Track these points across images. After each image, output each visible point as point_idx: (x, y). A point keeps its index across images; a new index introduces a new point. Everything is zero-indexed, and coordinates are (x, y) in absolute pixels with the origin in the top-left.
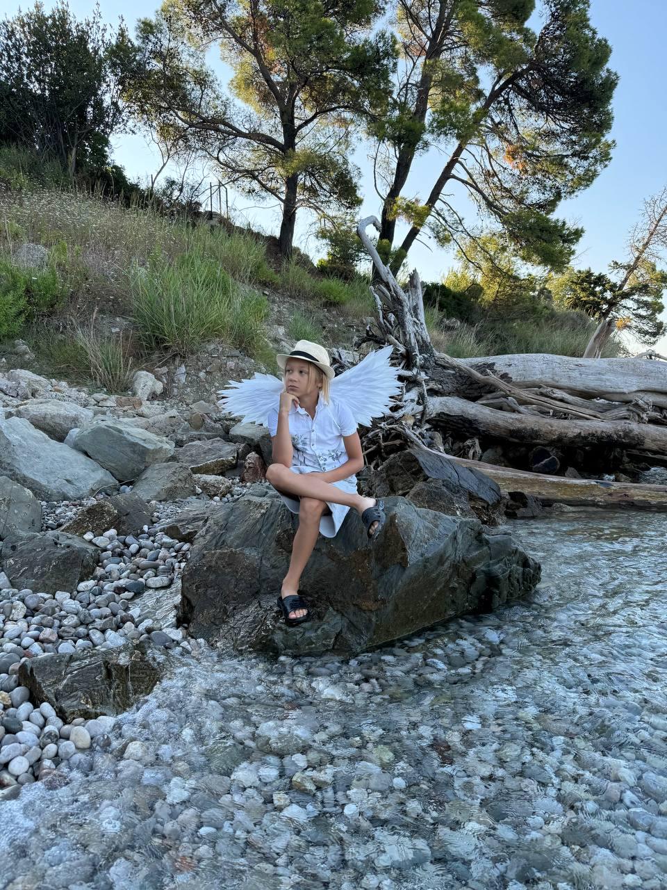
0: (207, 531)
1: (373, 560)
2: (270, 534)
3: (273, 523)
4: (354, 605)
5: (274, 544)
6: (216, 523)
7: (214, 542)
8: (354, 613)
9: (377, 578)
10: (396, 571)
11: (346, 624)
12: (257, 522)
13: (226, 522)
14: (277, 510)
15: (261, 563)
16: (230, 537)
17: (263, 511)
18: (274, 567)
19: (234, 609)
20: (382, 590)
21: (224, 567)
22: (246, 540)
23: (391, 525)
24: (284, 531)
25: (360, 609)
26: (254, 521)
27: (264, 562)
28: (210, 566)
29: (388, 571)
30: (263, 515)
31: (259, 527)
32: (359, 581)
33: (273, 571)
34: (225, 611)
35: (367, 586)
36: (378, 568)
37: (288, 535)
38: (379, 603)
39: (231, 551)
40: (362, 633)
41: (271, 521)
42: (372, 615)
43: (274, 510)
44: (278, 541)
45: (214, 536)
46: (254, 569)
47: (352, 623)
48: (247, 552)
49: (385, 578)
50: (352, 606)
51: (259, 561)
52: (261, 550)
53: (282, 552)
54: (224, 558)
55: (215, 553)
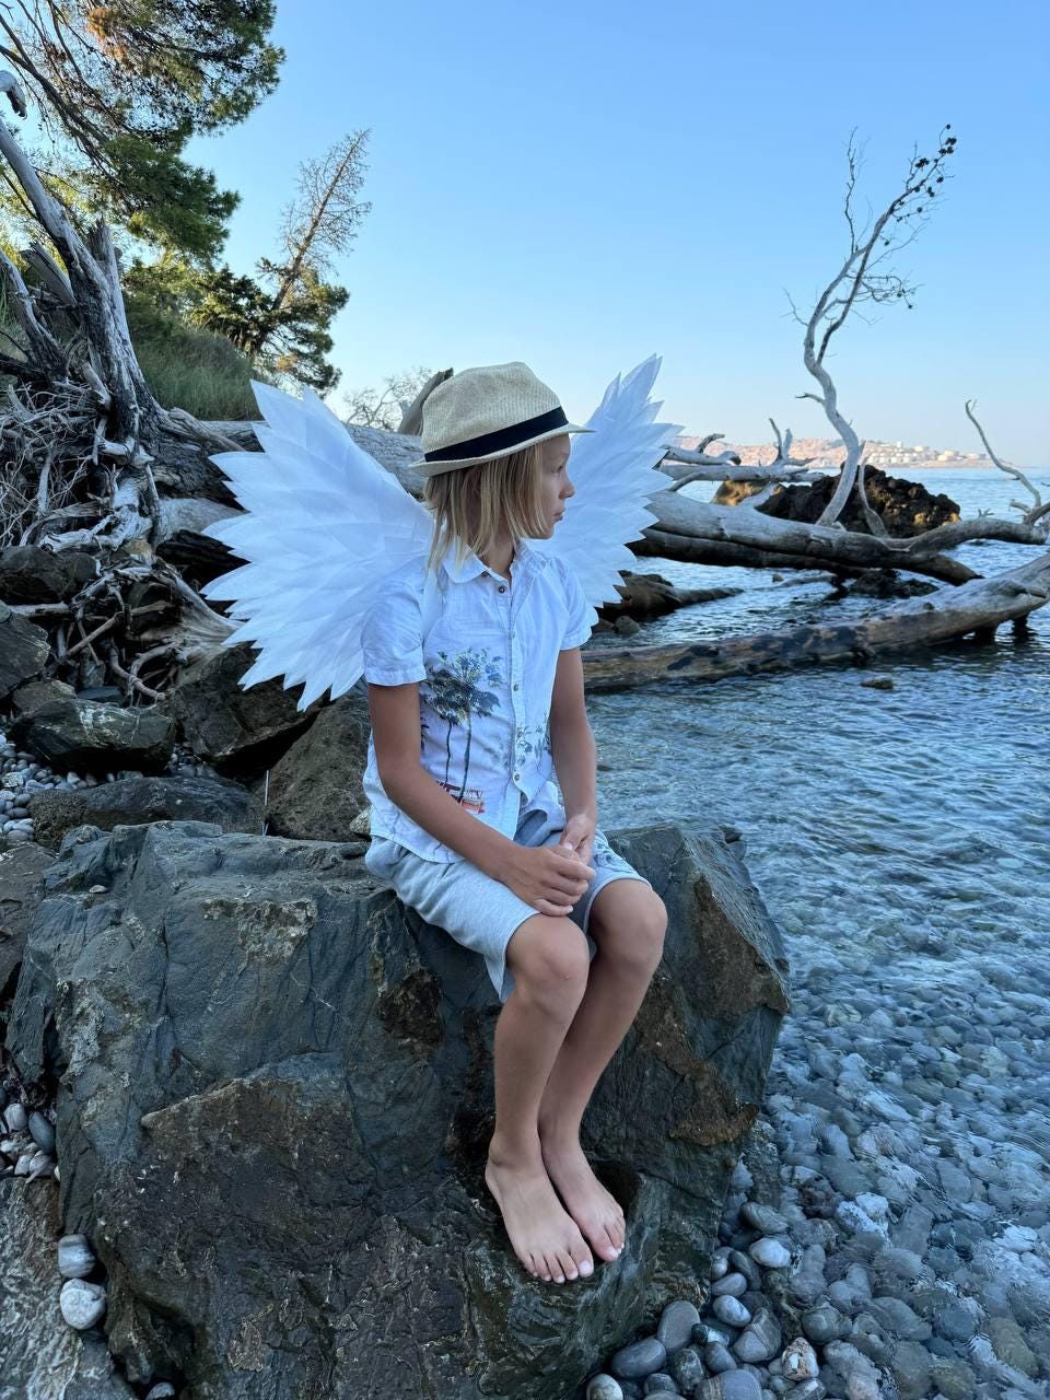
0: (105, 1039)
1: (687, 1009)
2: (349, 999)
3: (350, 965)
4: (674, 1140)
5: (374, 1027)
6: (119, 999)
7: (148, 1069)
8: (679, 1161)
9: (712, 1055)
10: (757, 1023)
11: (665, 1196)
12: (291, 968)
13: (154, 990)
14: (356, 922)
15: (353, 1096)
16: (203, 1039)
17: (294, 932)
18: (399, 1098)
19: (336, 1276)
20: (736, 1082)
21: (234, 1148)
22: (272, 1033)
23: (704, 908)
24: (407, 984)
25: (695, 1147)
26: (278, 971)
27: (358, 1090)
28: (189, 1162)
29: (739, 1030)
30: (300, 943)
31: (300, 984)
32: (664, 1074)
33: (401, 1109)
34: (309, 1292)
35: (693, 1081)
36: (707, 1028)
37: (418, 994)
38: (741, 1117)
39: (241, 1088)
40: (712, 1206)
41: (342, 961)
42: (728, 1153)
43: (341, 922)
44: (390, 1014)
45: (138, 1050)
46: (338, 1122)
47: (682, 1190)
48: (291, 1071)
49: (734, 1051)
50: (668, 1147)
51: (343, 1093)
52: (335, 1057)
53: (411, 1047)
54: (223, 1120)
55: (184, 1109)
